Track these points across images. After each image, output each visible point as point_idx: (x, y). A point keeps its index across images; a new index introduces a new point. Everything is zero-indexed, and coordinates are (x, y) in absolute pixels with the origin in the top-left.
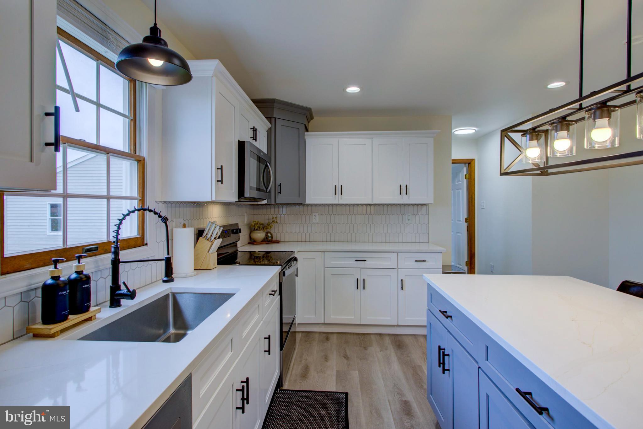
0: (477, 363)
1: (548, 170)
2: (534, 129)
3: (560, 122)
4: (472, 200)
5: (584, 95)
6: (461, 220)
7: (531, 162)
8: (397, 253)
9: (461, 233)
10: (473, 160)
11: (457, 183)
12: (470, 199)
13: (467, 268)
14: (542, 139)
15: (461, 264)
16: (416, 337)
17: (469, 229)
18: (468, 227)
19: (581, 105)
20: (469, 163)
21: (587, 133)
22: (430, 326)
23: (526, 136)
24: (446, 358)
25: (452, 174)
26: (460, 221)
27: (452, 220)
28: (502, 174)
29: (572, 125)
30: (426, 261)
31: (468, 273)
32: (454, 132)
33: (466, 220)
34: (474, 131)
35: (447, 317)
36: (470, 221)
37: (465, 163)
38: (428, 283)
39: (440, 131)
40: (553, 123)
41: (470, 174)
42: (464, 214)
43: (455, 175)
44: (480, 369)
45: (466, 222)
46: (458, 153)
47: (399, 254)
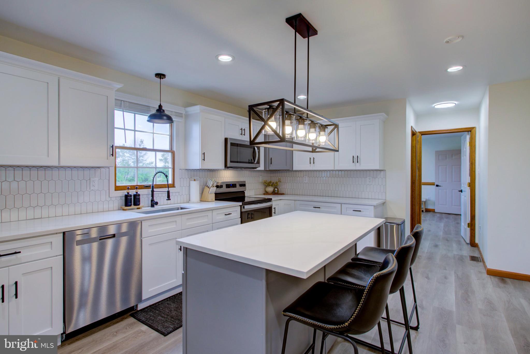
10: (474, 128)
20: (471, 131)
30: (361, 211)
32: (434, 106)
34: (454, 105)
37: (467, 131)
41: (471, 142)
47: (342, 205)
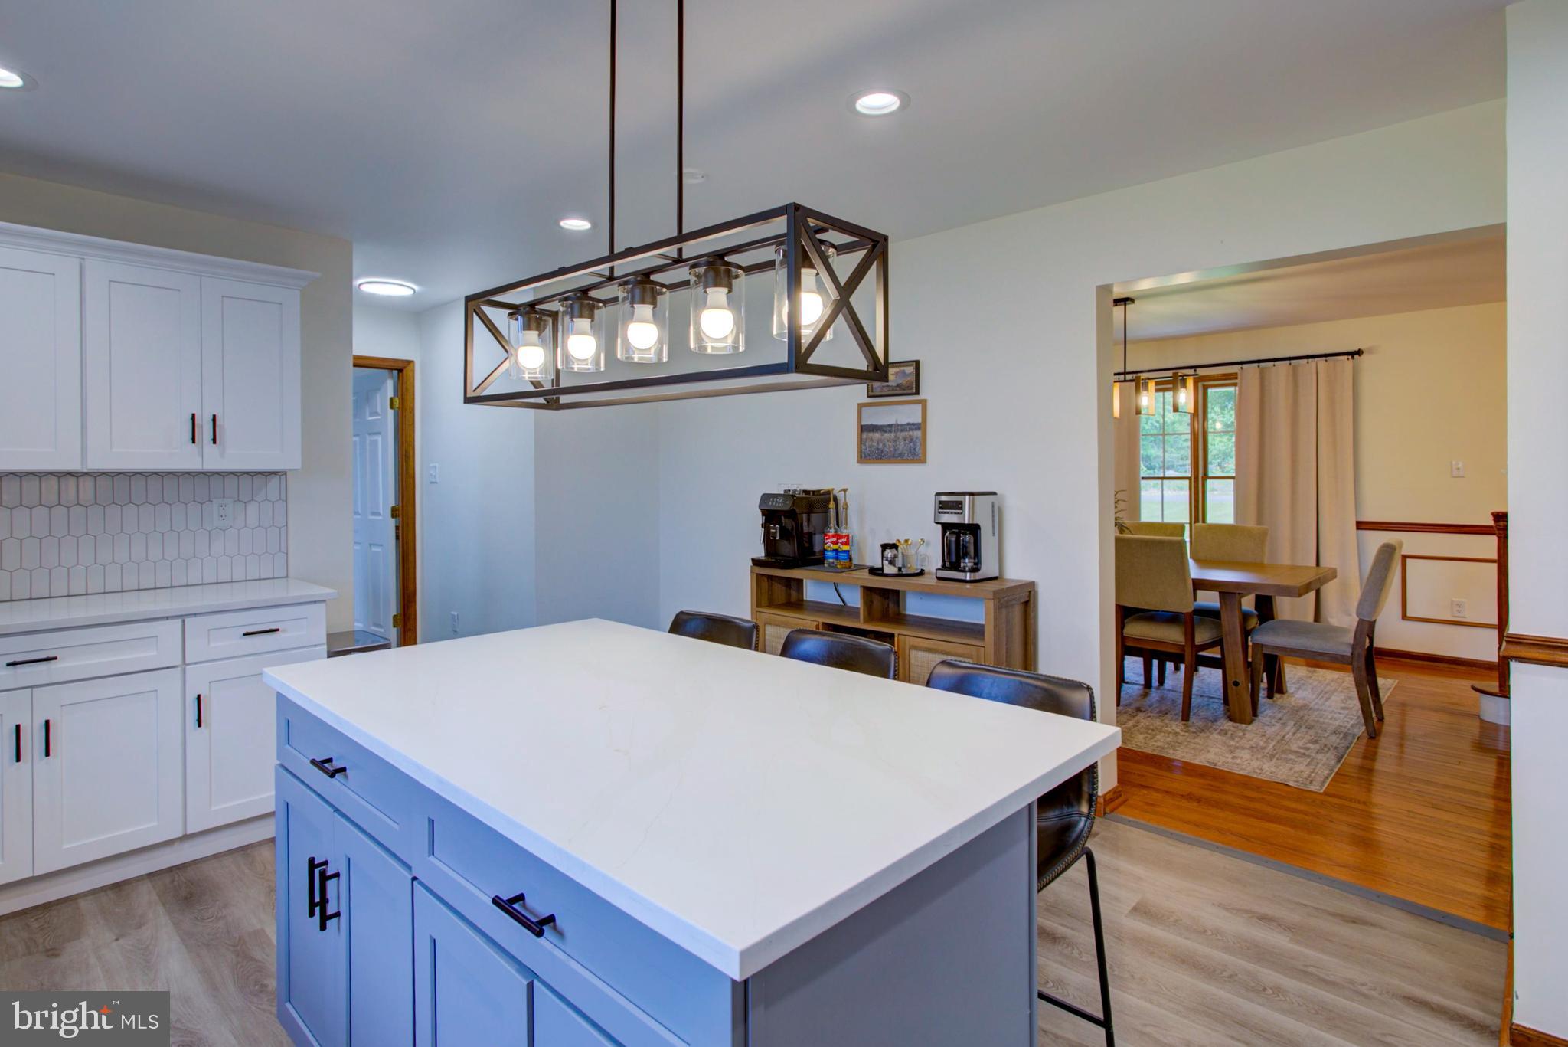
0: (409, 867)
1: (558, 399)
2: (532, 305)
3: (578, 298)
4: (407, 462)
5: (616, 251)
6: (381, 512)
7: (527, 378)
8: (179, 622)
9: (381, 545)
10: (409, 362)
11: (370, 418)
12: (402, 459)
13: (397, 630)
14: (547, 329)
15: (382, 623)
16: (249, 851)
17: (400, 535)
18: (397, 528)
19: (612, 269)
20: (400, 371)
21: (622, 328)
22: (286, 810)
23: (517, 319)
24: (331, 885)
25: (355, 394)
26: (378, 514)
27: (356, 513)
28: (468, 400)
29: (599, 308)
30: (277, 630)
31: (399, 645)
32: (359, 285)
33: (394, 513)
34: (410, 292)
35: (332, 774)
36: (404, 513)
37: (391, 369)
38: (278, 692)
39: (319, 274)
40: (566, 299)
41: (402, 399)
42: (386, 496)
43: (363, 398)
44: (415, 882)
45: (393, 516)
46: (369, 342)
47: (187, 620)
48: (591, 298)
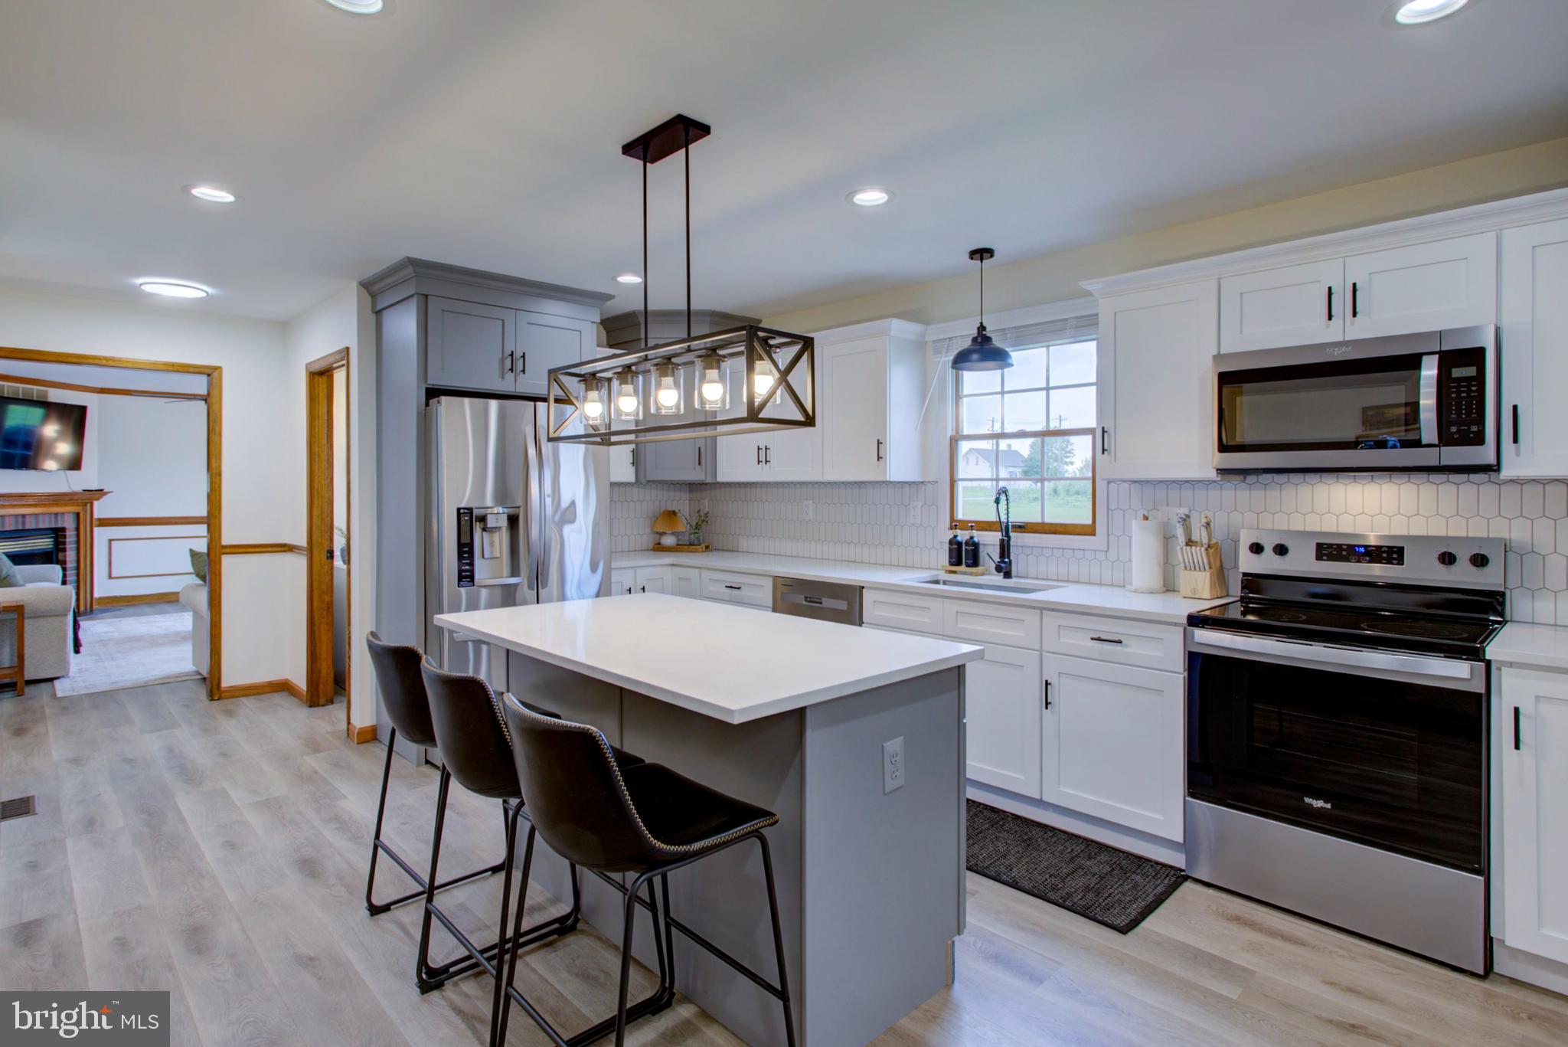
48: (719, 355)
